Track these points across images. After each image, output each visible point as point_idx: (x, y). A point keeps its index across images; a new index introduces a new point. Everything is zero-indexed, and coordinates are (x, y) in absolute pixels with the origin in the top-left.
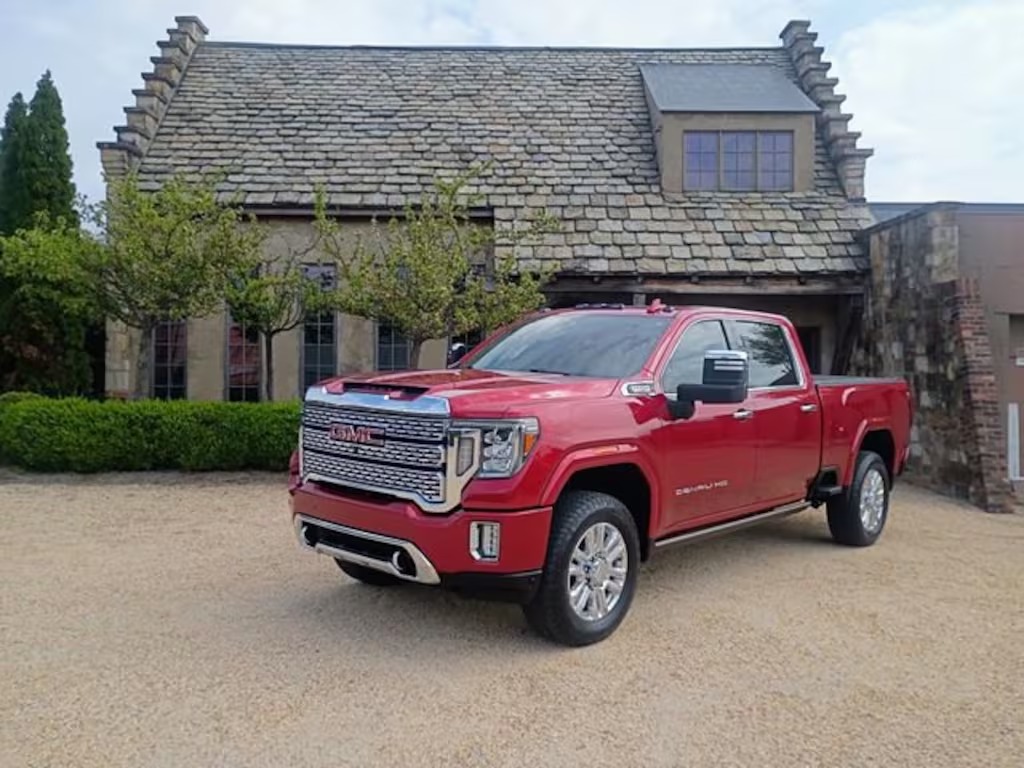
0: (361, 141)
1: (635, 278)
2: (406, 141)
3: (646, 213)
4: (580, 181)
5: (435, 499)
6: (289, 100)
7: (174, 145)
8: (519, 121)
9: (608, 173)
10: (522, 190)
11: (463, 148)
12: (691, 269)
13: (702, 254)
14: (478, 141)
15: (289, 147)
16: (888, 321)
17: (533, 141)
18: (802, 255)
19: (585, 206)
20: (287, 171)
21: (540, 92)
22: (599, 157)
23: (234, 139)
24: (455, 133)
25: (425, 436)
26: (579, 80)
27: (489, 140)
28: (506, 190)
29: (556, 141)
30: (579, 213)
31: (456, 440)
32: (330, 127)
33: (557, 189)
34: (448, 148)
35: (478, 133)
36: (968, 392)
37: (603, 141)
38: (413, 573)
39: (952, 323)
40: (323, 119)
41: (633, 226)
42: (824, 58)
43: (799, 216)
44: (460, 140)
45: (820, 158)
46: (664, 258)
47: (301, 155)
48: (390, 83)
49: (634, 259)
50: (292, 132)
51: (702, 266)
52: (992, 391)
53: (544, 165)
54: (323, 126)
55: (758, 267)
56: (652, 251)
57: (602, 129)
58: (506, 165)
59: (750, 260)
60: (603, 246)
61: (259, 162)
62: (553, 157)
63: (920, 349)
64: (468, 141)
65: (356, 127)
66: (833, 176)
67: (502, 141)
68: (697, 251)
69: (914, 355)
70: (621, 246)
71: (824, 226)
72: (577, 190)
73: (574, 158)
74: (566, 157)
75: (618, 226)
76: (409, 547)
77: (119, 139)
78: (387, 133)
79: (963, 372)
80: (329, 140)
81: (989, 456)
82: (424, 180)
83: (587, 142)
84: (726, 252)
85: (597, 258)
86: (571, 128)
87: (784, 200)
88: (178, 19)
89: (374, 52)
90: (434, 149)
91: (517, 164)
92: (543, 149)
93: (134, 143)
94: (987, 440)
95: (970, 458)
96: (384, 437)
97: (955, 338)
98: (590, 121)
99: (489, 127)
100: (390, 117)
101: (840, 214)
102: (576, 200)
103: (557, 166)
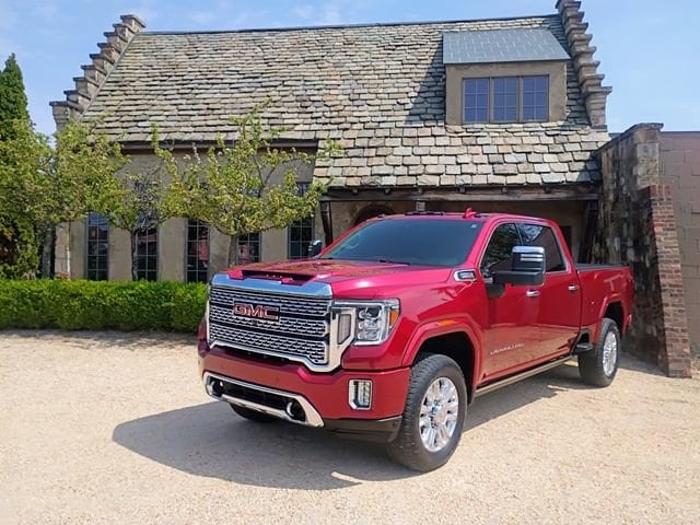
0: (234, 96)
1: (416, 189)
2: (266, 94)
3: (431, 141)
4: (385, 119)
5: (320, 361)
6: (190, 69)
7: (107, 103)
8: (348, 77)
9: (408, 112)
10: (341, 126)
11: (304, 98)
12: (459, 182)
13: (469, 171)
14: (316, 92)
15: (184, 102)
16: (612, 221)
17: (356, 91)
18: (548, 170)
19: (386, 137)
20: (179, 118)
21: (367, 55)
22: (403, 101)
23: (148, 97)
24: (301, 88)
25: (312, 313)
26: (397, 46)
27: (324, 91)
28: (330, 127)
29: (372, 90)
30: (380, 142)
31: (337, 316)
32: (215, 86)
33: (367, 125)
34: (294, 98)
35: (317, 87)
36: (658, 277)
37: (407, 89)
38: (303, 418)
39: (648, 221)
40: (210, 81)
41: (419, 151)
42: (584, 21)
43: (550, 140)
44: (303, 92)
45: (572, 96)
46: (439, 175)
47: (190, 107)
48: (262, 54)
49: (416, 175)
50: (187, 91)
51: (467, 180)
52: (678, 276)
53: (360, 108)
54: (209, 86)
55: (511, 180)
56: (431, 169)
57: (409, 80)
58: (332, 109)
59: (506, 175)
60: (394, 166)
61: (161, 112)
62: (369, 102)
63: (630, 243)
64: (309, 92)
65: (233, 86)
66: (582, 109)
67: (332, 92)
68: (466, 169)
69: (627, 247)
70: (408, 166)
71: (569, 147)
72: (382, 125)
73: (384, 102)
74: (377, 102)
75: (408, 151)
76: (300, 399)
77: (68, 99)
78: (253, 89)
79: (655, 260)
80: (212, 96)
81: (672, 330)
82: (272, 121)
83: (396, 90)
84: (489, 169)
85: (388, 175)
86: (385, 81)
87: (540, 129)
88: (122, 18)
89: (254, 33)
90: (284, 99)
91: (341, 108)
92: (362, 97)
93: (77, 102)
94: (672, 317)
95: (659, 331)
96: (279, 314)
97: (650, 233)
98: (400, 76)
99: (326, 82)
100: (257, 78)
101: (584, 138)
102: (380, 133)
103: (370, 108)
